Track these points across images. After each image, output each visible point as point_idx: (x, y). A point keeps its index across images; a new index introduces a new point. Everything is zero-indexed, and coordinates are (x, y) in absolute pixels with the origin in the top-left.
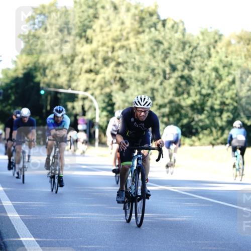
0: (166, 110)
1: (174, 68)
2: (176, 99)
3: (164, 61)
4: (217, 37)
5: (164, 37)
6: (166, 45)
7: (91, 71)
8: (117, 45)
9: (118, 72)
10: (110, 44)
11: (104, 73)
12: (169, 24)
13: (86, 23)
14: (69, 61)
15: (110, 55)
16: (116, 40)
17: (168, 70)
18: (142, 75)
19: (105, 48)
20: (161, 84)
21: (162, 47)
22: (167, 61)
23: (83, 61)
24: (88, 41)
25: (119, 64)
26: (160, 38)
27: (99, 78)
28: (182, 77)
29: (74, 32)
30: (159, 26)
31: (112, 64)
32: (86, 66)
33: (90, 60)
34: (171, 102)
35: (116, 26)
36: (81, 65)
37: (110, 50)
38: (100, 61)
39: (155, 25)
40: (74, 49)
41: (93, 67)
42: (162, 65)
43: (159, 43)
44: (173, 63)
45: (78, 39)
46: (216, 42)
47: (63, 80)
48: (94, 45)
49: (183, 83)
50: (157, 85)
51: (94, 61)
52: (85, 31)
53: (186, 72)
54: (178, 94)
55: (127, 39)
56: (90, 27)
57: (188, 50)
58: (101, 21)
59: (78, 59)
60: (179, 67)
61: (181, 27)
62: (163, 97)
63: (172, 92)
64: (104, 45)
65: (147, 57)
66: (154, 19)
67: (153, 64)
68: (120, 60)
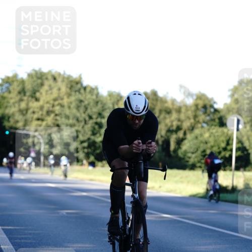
0: (86, 144)
1: (91, 118)
2: (92, 137)
3: (84, 113)
4: (119, 98)
5: (85, 98)
6: (86, 102)
7: (38, 119)
8: (56, 103)
9: (56, 120)
10: (52, 102)
11: (47, 120)
12: (88, 90)
13: (36, 88)
14: (24, 112)
15: (51, 109)
16: (55, 100)
17: (87, 119)
18: (71, 121)
19: (48, 105)
20: (83, 127)
21: (83, 104)
22: (87, 113)
23: (34, 112)
24: (37, 100)
25: (56, 115)
26: (82, 98)
27: (44, 123)
28: (96, 123)
29: (28, 94)
30: (82, 91)
31: (52, 115)
32: (36, 116)
33: (38, 112)
34: (89, 139)
35: (55, 91)
36: (32, 115)
37: (51, 106)
38: (44, 113)
39: (79, 91)
40: (27, 105)
41: (40, 117)
42: (83, 115)
43: (81, 101)
44: (90, 114)
45: (30, 99)
46: (118, 101)
47: (20, 125)
48: (41, 103)
49: (97, 127)
50: (80, 129)
51: (40, 113)
52: (35, 93)
53: (99, 120)
54: (94, 134)
55: (62, 99)
56: (38, 91)
57: (100, 106)
58: (46, 87)
59: (30, 111)
60: (94, 117)
61: (95, 92)
62: (83, 135)
63: (90, 133)
64: (47, 102)
65: (74, 111)
66: (79, 86)
67: (78, 115)
68: (57, 112)
